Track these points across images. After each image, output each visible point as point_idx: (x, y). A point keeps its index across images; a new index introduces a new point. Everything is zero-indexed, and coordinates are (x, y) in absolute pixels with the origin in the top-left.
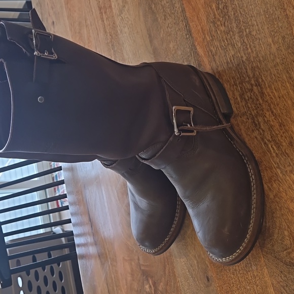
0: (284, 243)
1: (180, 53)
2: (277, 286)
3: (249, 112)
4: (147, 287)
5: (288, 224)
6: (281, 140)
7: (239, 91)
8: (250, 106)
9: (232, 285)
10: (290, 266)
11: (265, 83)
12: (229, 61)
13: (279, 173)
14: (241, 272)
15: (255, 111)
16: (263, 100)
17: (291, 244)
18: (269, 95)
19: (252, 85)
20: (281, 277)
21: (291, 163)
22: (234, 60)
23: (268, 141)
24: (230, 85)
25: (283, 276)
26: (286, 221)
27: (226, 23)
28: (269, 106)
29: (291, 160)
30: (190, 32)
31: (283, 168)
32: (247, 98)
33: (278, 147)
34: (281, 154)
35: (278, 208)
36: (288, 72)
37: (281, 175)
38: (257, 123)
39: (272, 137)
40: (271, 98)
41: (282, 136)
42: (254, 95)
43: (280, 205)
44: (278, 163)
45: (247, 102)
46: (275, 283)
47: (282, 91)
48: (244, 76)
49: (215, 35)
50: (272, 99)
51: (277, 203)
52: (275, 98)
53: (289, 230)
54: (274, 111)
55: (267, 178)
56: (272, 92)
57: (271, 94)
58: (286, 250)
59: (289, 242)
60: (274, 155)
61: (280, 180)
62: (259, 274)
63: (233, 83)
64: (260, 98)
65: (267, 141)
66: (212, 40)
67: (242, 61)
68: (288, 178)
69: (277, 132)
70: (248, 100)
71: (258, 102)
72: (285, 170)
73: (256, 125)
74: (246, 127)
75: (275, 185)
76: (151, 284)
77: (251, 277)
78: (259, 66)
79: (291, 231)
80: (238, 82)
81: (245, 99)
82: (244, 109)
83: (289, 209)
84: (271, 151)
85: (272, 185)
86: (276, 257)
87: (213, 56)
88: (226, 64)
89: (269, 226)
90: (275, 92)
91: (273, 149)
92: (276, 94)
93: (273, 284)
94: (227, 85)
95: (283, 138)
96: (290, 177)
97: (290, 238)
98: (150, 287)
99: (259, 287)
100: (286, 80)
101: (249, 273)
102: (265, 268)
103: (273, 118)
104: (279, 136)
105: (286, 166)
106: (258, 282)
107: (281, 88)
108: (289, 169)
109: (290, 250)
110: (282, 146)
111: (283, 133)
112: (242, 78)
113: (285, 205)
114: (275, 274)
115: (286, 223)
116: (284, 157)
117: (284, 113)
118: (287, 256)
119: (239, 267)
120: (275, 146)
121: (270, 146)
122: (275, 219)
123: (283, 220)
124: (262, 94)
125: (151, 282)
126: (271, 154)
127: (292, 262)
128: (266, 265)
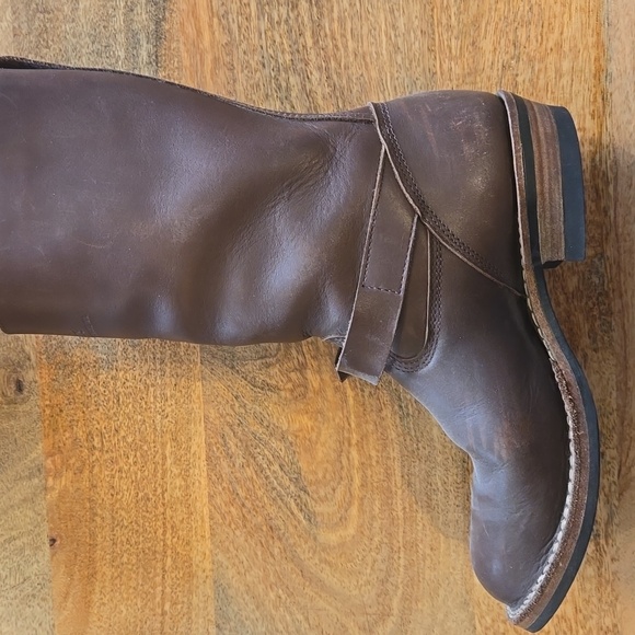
2: (217, 422)
3: (271, 51)
8: (278, 40)
10: (262, 389)
11: (332, 7)
15: (288, 57)
16: (316, 43)
18: (333, 38)
20: (232, 407)
25: (237, 405)
28: (327, 61)
32: (276, 19)
36: (392, 11)
38: (284, 84)
40: (336, 46)
42: (297, 19)
45: (273, 27)
46: (213, 414)
47: (365, 44)
50: (338, 49)
52: (345, 51)
54: (335, 77)
56: (343, 36)
57: (338, 37)
58: (262, 358)
62: (178, 394)
64: (308, 34)
71: (301, 40)
73: (279, 87)
74: (252, 82)
77: (155, 397)
82: (260, 38)
86: (232, 368)
90: (349, 37)
92: (350, 43)
93: (206, 418)
99: (169, 418)
100: (383, 27)
101: (152, 389)
102: (199, 384)
103: (327, 90)
106: (168, 410)
107: (365, 38)
114: (219, 399)
117: (354, 91)
124: (317, 28)
127: (269, 381)
128: (204, 378)
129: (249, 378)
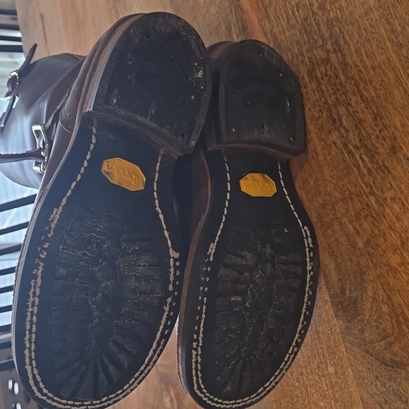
0: (381, 327)
1: (214, 11)
2: (370, 402)
3: (323, 100)
4: (167, 400)
5: (388, 292)
6: (377, 145)
7: (307, 65)
8: (324, 89)
9: (296, 400)
10: (392, 367)
11: (349, 46)
12: (291, 14)
13: (373, 202)
14: (310, 377)
15: (333, 98)
16: (347, 77)
17: (393, 328)
18: (357, 66)
19: (328, 51)
20: (376, 385)
21: (394, 185)
23: (354, 147)
24: (292, 55)
25: (379, 385)
26: (385, 287)
28: (357, 85)
29: (394, 177)
31: (379, 193)
32: (319, 76)
33: (372, 158)
34: (376, 170)
35: (371, 264)
36: (388, 22)
37: (376, 207)
38: (336, 117)
39: (361, 140)
40: (360, 71)
41: (377, 137)
42: (331, 69)
43: (374, 260)
44: (371, 186)
45: (320, 83)
46: (366, 396)
47: (378, 57)
48: (316, 37)
50: (362, 72)
51: (370, 255)
52: (366, 70)
53: (390, 303)
54: (365, 93)
55: (352, 213)
56: (362, 61)
57: (359, 64)
58: (384, 338)
59: (390, 324)
60: (365, 171)
61: (375, 216)
62: (340, 381)
64: (341, 74)
65: (352, 148)
67: (312, 11)
68: (388, 211)
69: (370, 131)
70: (322, 78)
71: (338, 81)
72: (384, 197)
73: (334, 121)
74: (318, 127)
75: (366, 225)
76: (173, 396)
77: (327, 386)
78: (340, 16)
79: (393, 305)
80: (304, 50)
81: (316, 77)
82: (315, 95)
83: (389, 265)
84: (359, 165)
85: (361, 226)
86: (367, 352)
87: (265, 8)
88: (286, 21)
89: (357, 298)
90: (365, 59)
91: (363, 161)
92: (367, 63)
93: (362, 399)
95: (380, 140)
96: (391, 208)
97: (392, 318)
98: (172, 400)
99: (339, 403)
100: (385, 36)
101: (323, 379)
102: (349, 370)
103: (364, 105)
104: (373, 137)
105: (385, 189)
106: (337, 395)
107: (376, 53)
108: (389, 194)
109: (391, 339)
110: (378, 154)
111: (380, 132)
112: (312, 41)
113: (384, 259)
114: (366, 381)
115: (384, 290)
116: (382, 174)
117: (381, 96)
118: (386, 349)
119: (306, 368)
120: (367, 155)
121: (357, 156)
122: (366, 285)
123: (380, 286)
124: (345, 65)
125: (172, 393)
126: (359, 170)
127: (395, 359)
128: (351, 364)
129: (380, 359)
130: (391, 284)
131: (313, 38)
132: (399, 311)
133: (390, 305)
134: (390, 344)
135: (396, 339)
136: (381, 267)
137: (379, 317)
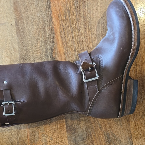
5: (87, 128)
12: (74, 37)
17: (87, 138)
22: (77, 37)
24: (71, 50)
26: (87, 126)
27: (77, 16)
30: (50, 7)
35: (84, 119)
43: (85, 119)
49: (68, 18)
53: (87, 131)
59: (86, 137)
63: (73, 49)
66: (66, 20)
67: (82, 41)
79: (88, 132)
83: (90, 121)
87: (64, 29)
88: (71, 38)
94: (69, 48)
97: (87, 135)
118: (82, 143)
123: (85, 126)
130: (89, 126)
131: (81, 49)
132: (90, 133)
133: (87, 132)
134: (84, 142)
135: (87, 141)
136: (87, 121)
137: (83, 134)
